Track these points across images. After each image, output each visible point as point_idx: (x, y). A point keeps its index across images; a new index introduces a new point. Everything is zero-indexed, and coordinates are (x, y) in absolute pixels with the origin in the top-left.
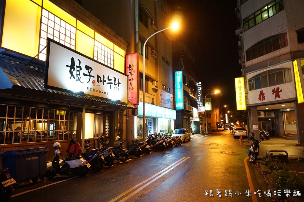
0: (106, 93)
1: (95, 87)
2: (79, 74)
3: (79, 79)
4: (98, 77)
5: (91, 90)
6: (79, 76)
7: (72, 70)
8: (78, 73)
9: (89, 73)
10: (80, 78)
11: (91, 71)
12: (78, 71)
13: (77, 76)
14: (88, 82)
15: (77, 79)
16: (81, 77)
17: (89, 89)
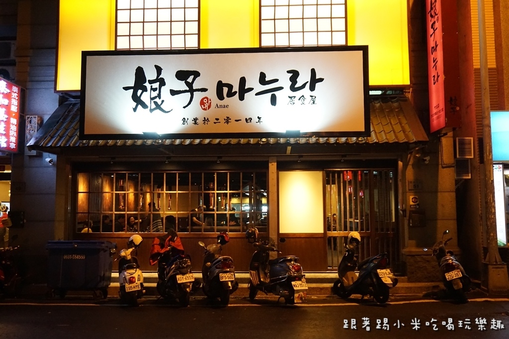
0: (255, 119)
1: (210, 113)
2: (159, 96)
3: (158, 106)
4: (220, 85)
5: (196, 123)
6: (157, 100)
7: (140, 92)
8: (155, 94)
9: (190, 85)
10: (159, 103)
11: (194, 80)
12: (155, 90)
13: (152, 101)
14: (184, 107)
15: (153, 106)
16: (163, 101)
17: (190, 122)
